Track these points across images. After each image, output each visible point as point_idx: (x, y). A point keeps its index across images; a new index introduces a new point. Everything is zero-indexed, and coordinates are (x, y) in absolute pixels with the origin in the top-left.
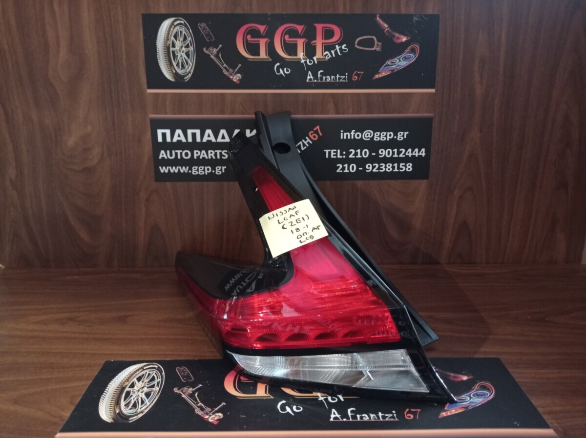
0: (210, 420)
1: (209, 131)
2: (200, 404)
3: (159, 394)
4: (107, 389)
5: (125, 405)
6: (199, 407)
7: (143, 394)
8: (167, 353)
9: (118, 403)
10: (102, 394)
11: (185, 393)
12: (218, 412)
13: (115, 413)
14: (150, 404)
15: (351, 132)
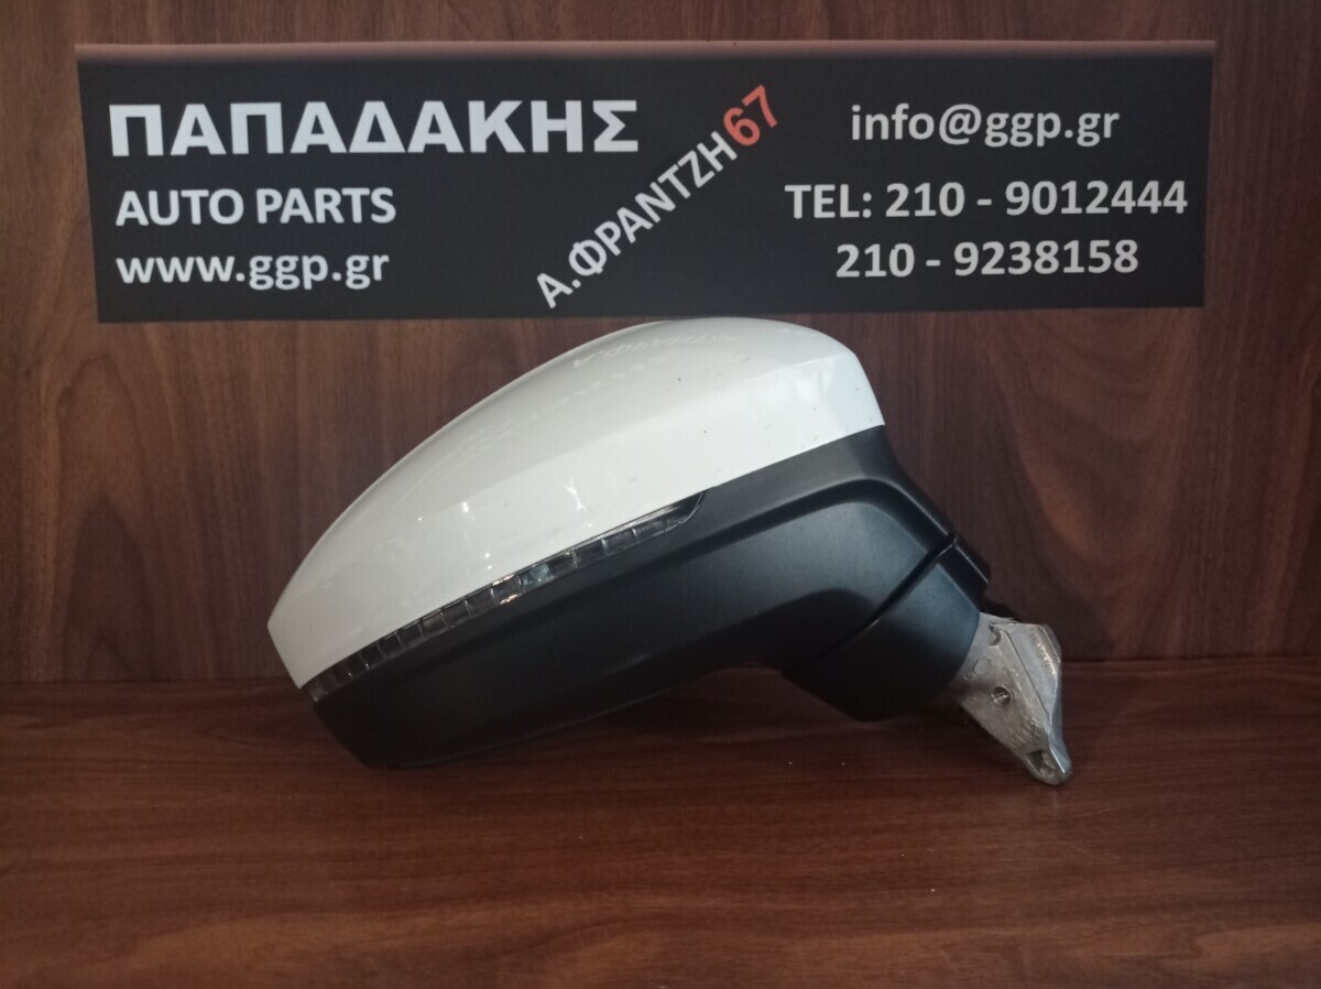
1: (317, 110)
15: (894, 112)
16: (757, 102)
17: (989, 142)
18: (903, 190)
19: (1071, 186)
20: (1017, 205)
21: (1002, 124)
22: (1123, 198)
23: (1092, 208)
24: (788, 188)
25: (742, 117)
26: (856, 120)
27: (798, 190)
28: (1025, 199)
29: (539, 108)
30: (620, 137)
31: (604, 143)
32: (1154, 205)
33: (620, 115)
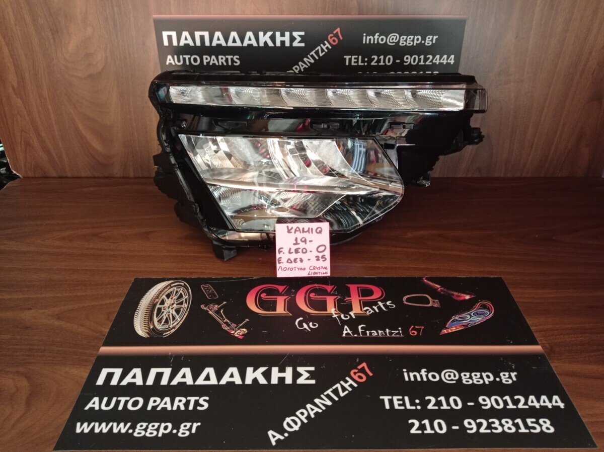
0: (236, 335)
1: (218, 34)
2: (226, 320)
3: (188, 310)
4: (139, 306)
5: (158, 321)
6: (224, 322)
7: (173, 310)
8: (192, 271)
9: (151, 319)
10: (136, 311)
11: (212, 310)
12: (242, 327)
13: (150, 328)
14: (181, 320)
15: (375, 35)
16: (337, 32)
17: (400, 44)
18: (376, 57)
19: (422, 57)
20: (407, 62)
21: (405, 39)
22: (436, 60)
23: (427, 63)
24: (345, 57)
25: (333, 37)
26: (364, 38)
27: (347, 57)
28: (409, 60)
29: (278, 34)
30: (300, 42)
31: (295, 44)
32: (445, 62)
33: (300, 36)
